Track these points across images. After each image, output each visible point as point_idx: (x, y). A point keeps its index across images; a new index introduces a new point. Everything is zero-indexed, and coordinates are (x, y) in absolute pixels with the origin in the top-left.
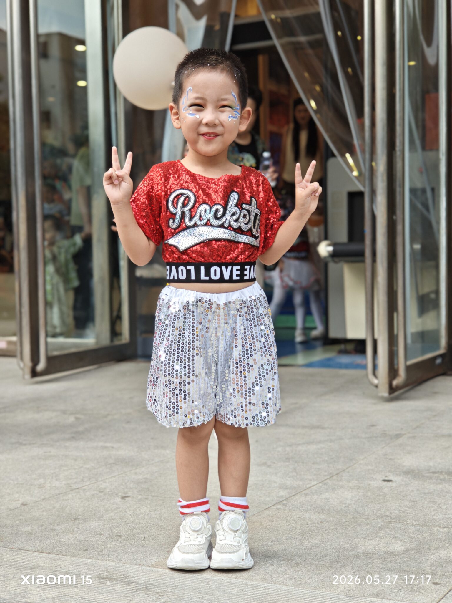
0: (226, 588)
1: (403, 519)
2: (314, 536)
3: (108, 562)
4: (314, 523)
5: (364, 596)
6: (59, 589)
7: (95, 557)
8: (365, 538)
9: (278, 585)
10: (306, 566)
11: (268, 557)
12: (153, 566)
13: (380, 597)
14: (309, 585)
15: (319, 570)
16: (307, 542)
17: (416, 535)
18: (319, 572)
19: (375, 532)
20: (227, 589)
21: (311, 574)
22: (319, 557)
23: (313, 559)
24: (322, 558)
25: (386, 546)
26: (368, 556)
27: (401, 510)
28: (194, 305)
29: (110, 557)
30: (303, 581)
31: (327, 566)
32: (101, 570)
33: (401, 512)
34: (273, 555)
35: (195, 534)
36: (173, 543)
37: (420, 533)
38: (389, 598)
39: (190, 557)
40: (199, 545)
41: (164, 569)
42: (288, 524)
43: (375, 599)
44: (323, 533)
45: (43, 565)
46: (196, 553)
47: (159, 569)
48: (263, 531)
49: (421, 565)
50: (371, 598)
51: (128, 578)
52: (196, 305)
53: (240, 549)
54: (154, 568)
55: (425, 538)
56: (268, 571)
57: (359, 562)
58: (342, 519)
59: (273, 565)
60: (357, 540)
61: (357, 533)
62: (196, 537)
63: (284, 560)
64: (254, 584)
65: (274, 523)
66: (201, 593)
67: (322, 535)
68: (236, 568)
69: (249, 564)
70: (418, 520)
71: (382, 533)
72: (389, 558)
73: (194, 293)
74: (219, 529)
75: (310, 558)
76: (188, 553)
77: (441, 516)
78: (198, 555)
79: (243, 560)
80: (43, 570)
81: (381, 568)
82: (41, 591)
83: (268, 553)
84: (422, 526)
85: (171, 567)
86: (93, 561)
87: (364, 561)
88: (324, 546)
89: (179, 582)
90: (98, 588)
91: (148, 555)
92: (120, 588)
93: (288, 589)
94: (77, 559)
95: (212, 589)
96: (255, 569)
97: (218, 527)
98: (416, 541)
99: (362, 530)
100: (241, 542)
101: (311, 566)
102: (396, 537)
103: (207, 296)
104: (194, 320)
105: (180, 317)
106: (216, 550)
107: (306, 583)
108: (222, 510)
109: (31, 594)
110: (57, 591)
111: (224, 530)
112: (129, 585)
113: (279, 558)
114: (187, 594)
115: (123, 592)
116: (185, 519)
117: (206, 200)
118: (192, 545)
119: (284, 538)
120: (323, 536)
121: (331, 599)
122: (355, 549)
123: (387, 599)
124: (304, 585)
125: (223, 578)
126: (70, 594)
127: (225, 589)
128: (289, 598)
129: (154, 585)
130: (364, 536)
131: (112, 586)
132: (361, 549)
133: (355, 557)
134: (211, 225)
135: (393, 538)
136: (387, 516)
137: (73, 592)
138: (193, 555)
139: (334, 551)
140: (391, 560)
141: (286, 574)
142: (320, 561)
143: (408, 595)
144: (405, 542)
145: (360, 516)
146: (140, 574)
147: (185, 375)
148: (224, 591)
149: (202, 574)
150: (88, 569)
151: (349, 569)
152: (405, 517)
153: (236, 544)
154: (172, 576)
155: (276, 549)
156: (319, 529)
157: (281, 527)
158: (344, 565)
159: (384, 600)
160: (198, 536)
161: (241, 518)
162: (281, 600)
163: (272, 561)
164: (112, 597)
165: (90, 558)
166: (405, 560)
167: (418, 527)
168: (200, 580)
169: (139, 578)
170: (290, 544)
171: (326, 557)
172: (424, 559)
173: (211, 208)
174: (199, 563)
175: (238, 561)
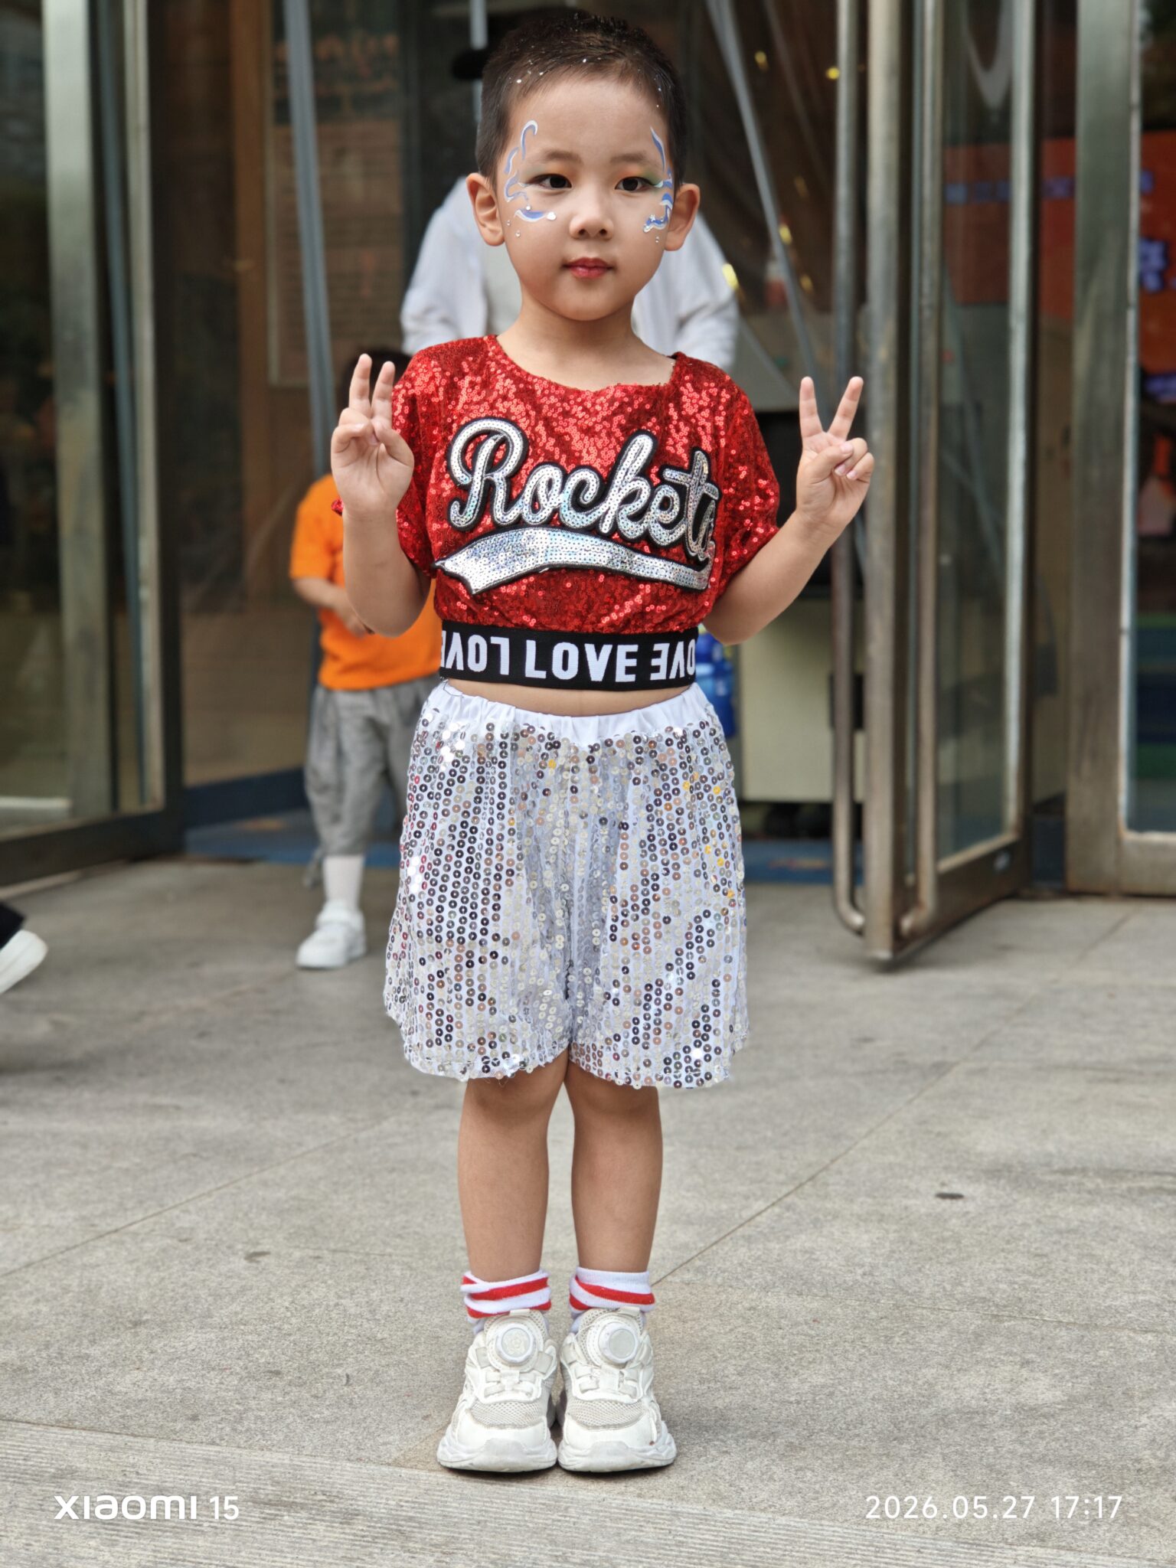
0: (620, 1526)
1: (1028, 1307)
2: (810, 1363)
3: (268, 1454)
4: (797, 1324)
5: (1007, 1543)
6: (154, 1540)
7: (226, 1438)
8: (947, 1367)
9: (763, 1515)
10: (820, 1454)
11: (707, 1429)
12: (397, 1463)
13: (1050, 1544)
14: (847, 1511)
15: (857, 1465)
16: (796, 1380)
17: (1080, 1355)
18: (860, 1470)
19: (969, 1349)
20: (625, 1530)
21: (841, 1479)
22: (844, 1426)
23: (830, 1432)
24: (851, 1427)
25: (1012, 1389)
26: (973, 1417)
27: (1016, 1283)
28: (506, 744)
29: (267, 1438)
30: (826, 1500)
31: (874, 1451)
32: (255, 1479)
33: (1016, 1286)
34: (716, 1421)
35: (516, 1371)
37: (1087, 1350)
38: (1074, 1546)
40: (529, 1403)
41: (431, 1471)
42: (729, 1327)
43: (1039, 1552)
44: (831, 1354)
45: (84, 1465)
46: (525, 1426)
47: (417, 1472)
48: (667, 1350)
49: (1124, 1443)
50: (1026, 1548)
51: (337, 1500)
53: (641, 1414)
54: (404, 1470)
55: (1105, 1363)
56: (721, 1473)
57: (958, 1439)
58: (867, 1312)
59: (726, 1452)
60: (929, 1373)
61: (922, 1350)
62: (517, 1380)
63: (753, 1436)
64: (695, 1511)
65: (689, 1325)
66: (556, 1545)
67: (831, 1358)
69: (667, 1454)
70: (1069, 1312)
71: (988, 1351)
72: (1033, 1424)
73: (508, 713)
74: (575, 1358)
75: (822, 1430)
76: (502, 1426)
77: (1125, 1298)
78: (530, 1430)
79: (652, 1443)
80: (89, 1483)
81: (1021, 1456)
82: (102, 1547)
83: (703, 1416)
84: (1086, 1327)
85: (449, 1465)
86: (225, 1451)
87: (968, 1436)
88: (847, 1392)
89: (486, 1511)
90: (262, 1534)
91: (373, 1429)
92: (327, 1534)
93: (792, 1523)
94: (176, 1444)
95: (584, 1530)
96: (684, 1467)
97: (573, 1352)
98: (1085, 1373)
99: (931, 1341)
101: (833, 1455)
102: (1028, 1362)
103: (545, 723)
105: (467, 776)
106: (574, 1418)
107: (834, 1505)
109: (76, 1557)
110: (150, 1547)
111: (589, 1362)
112: (349, 1524)
113: (736, 1430)
114: (518, 1546)
115: (337, 1545)
116: (482, 1330)
117: (553, 454)
118: (511, 1401)
119: (731, 1369)
120: (834, 1363)
121: (919, 1551)
122: (934, 1400)
123: (1071, 1549)
124: (830, 1511)
125: (604, 1495)
126: (190, 1556)
127: (618, 1528)
128: (803, 1552)
129: (419, 1523)
130: (943, 1360)
131: (300, 1528)
132: (947, 1400)
133: (941, 1423)
134: (563, 527)
135: (1022, 1365)
136: (984, 1300)
137: (196, 1549)
138: (516, 1430)
139: (879, 1407)
140: (1041, 1432)
141: (771, 1478)
142: (851, 1438)
143: (1123, 1537)
144: (1056, 1375)
145: (912, 1301)
146: (368, 1488)
147: (473, 936)
148: (619, 1534)
149: (542, 1485)
150: (216, 1475)
151: (937, 1459)
152: (1031, 1301)
153: (626, 1399)
154: (460, 1491)
155: (719, 1404)
156: (815, 1340)
157: (711, 1336)
158: (919, 1449)
159: (1062, 1552)
160: (523, 1378)
162: (784, 1560)
163: (722, 1441)
164: (309, 1561)
165: (213, 1443)
166: (1077, 1429)
167: (1077, 1332)
168: (544, 1504)
169: (369, 1499)
170: (752, 1388)
171: (862, 1424)
172: (1126, 1425)
173: (565, 477)
174: (536, 1453)
175: (640, 1448)
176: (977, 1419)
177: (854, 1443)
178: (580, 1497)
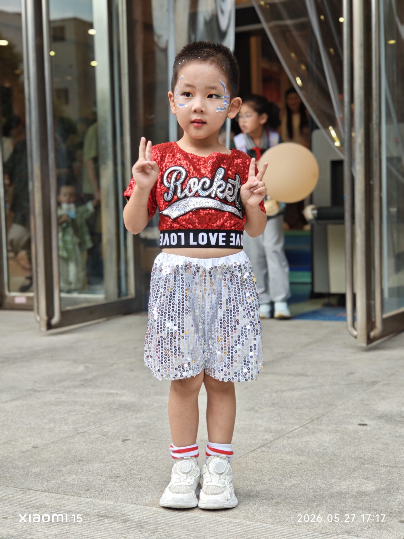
0: (212, 526)
1: (375, 460)
2: (294, 477)
3: (107, 501)
4: (295, 464)
5: (337, 534)
6: (62, 526)
7: (96, 496)
8: (340, 479)
9: (259, 523)
10: (286, 505)
11: (251, 496)
12: (147, 505)
13: (351, 534)
14: (287, 523)
16: (287, 482)
17: (387, 476)
18: (297, 510)
19: (349, 473)
20: (212, 527)
21: (290, 513)
22: (297, 497)
23: (292, 498)
24: (300, 497)
25: (359, 486)
26: (342, 494)
27: (374, 453)
28: (183, 268)
29: (109, 496)
30: (282, 519)
31: (304, 505)
32: (100, 509)
33: (374, 454)
34: (255, 494)
35: (185, 475)
36: (166, 483)
37: (390, 474)
38: (359, 535)
39: (180, 496)
40: (188, 486)
41: (157, 507)
42: (271, 465)
44: (302, 474)
45: (49, 504)
46: (185, 493)
47: (152, 508)
48: (248, 472)
49: (390, 504)
50: (342, 536)
51: (124, 516)
52: (185, 268)
53: (225, 490)
54: (148, 507)
55: (394, 478)
56: (250, 510)
57: (334, 501)
58: (320, 461)
59: (255, 504)
60: (333, 481)
61: (333, 473)
62: (186, 478)
63: (266, 499)
64: (238, 522)
65: (258, 464)
66: (189, 531)
68: (221, 508)
69: (233, 504)
70: (388, 462)
71: (356, 474)
72: (361, 497)
73: (183, 258)
74: (205, 472)
75: (289, 498)
76: (178, 493)
78: (187, 494)
79: (228, 500)
80: (48, 509)
81: (353, 507)
82: (45, 528)
83: (252, 493)
84: (392, 467)
85: (163, 505)
86: (94, 500)
87: (338, 501)
88: (303, 486)
89: (170, 520)
90: (96, 525)
91: (143, 494)
92: (117, 526)
93: (268, 526)
94: (79, 498)
95: (199, 526)
96: (239, 508)
97: (205, 470)
98: (386, 482)
99: (338, 471)
100: (226, 483)
101: (290, 505)
102: (368, 478)
103: (195, 261)
104: (183, 282)
105: (171, 279)
106: (203, 491)
107: (284, 521)
108: (208, 455)
109: (36, 531)
110: (60, 529)
111: (210, 473)
112: (125, 523)
113: (261, 497)
114: (176, 531)
115: (119, 529)
116: (176, 462)
117: (195, 174)
118: (182, 485)
119: (267, 478)
120: (302, 477)
121: (306, 536)
122: (331, 489)
123: (357, 536)
124: (282, 523)
125: (210, 516)
126: (72, 531)
128: (268, 535)
129: (147, 523)
130: (339, 477)
131: (109, 524)
132: (336, 489)
133: (330, 496)
134: (199, 196)
135: (365, 479)
136: (361, 458)
137: (74, 529)
138: (182, 495)
139: (311, 491)
140: (363, 500)
141: (267, 512)
142: (298, 500)
143: (377, 533)
144: (376, 482)
145: (336, 458)
146: (135, 512)
147: (175, 332)
148: (210, 528)
149: (191, 512)
150: (88, 508)
151: (324, 508)
152: (377, 458)
153: (221, 485)
154: (164, 514)
155: (258, 489)
156: (298, 470)
157: (264, 468)
158: (320, 504)
159: (354, 537)
160: (188, 478)
161: (225, 462)
162: (261, 537)
163: (255, 500)
164: (109, 534)
165: (91, 498)
166: (375, 499)
167: (389, 468)
168: (189, 518)
169: (134, 516)
170: (271, 484)
171: (304, 496)
172: (393, 498)
173: (199, 181)
174: (189, 502)
175: (223, 502)
176: (343, 495)
177: (299, 502)
178: (202, 517)
